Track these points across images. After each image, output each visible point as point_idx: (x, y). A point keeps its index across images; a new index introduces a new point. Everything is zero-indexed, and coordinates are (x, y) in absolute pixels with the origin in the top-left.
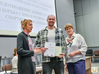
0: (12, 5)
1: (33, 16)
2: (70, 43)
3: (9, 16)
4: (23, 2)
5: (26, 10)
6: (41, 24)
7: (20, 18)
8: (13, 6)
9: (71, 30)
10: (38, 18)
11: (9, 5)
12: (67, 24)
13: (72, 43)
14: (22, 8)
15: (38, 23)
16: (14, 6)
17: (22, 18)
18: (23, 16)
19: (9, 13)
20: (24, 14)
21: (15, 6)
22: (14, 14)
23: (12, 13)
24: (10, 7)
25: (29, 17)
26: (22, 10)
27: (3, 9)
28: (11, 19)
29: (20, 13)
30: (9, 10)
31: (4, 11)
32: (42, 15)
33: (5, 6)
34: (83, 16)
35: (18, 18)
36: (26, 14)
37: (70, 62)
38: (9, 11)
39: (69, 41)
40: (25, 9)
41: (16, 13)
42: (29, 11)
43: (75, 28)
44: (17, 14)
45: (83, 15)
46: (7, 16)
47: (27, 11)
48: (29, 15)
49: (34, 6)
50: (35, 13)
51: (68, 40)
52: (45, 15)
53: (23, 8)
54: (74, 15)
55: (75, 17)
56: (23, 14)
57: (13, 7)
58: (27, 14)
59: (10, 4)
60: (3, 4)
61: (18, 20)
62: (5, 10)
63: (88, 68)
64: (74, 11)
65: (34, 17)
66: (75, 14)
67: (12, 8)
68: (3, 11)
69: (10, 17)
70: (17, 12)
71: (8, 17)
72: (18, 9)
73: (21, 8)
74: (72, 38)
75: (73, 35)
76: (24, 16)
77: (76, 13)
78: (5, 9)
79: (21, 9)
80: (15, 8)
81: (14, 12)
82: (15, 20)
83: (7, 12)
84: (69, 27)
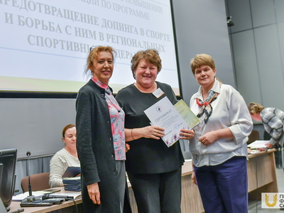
0: (45, 5)
1: (105, 37)
3: (37, 37)
5: (85, 18)
6: (129, 57)
7: (69, 43)
8: (47, 8)
9: (208, 73)
10: (120, 40)
11: (37, 6)
12: (198, 56)
13: (211, 112)
14: (73, 14)
15: (122, 54)
16: (51, 10)
17: (75, 43)
18: (76, 35)
19: (36, 27)
20: (81, 30)
21: (53, 7)
22: (50, 30)
23: (47, 29)
24: (40, 11)
25: (95, 38)
26: (74, 18)
27: (19, 17)
28: (42, 45)
29: (68, 28)
30: (36, 20)
31: (22, 23)
32: (133, 31)
33: (25, 8)
34: (255, 30)
35: (62, 41)
36: (86, 31)
37: (205, 166)
38: (36, 23)
40: (83, 16)
41: (56, 27)
42: (95, 21)
43: (231, 67)
44: (58, 31)
45: (253, 29)
46: (31, 37)
47: (87, 21)
48: (94, 32)
49: (109, 6)
50: (110, 26)
51: (200, 103)
52: (142, 31)
53: (75, 13)
55: (231, 34)
56: (78, 30)
57: (48, 12)
58: (90, 31)
59: (40, 4)
60: (19, 3)
61: (63, 48)
62: (24, 21)
64: (228, 18)
65: (110, 40)
66: (230, 25)
67: (46, 13)
68: (20, 24)
69: (40, 39)
70: (58, 26)
71: (33, 40)
73: (72, 12)
74: (210, 96)
75: (213, 89)
76: (80, 36)
77: (234, 23)
78: (25, 18)
80: (53, 14)
81: (52, 25)
82: (55, 47)
83: (32, 26)
84: (204, 64)
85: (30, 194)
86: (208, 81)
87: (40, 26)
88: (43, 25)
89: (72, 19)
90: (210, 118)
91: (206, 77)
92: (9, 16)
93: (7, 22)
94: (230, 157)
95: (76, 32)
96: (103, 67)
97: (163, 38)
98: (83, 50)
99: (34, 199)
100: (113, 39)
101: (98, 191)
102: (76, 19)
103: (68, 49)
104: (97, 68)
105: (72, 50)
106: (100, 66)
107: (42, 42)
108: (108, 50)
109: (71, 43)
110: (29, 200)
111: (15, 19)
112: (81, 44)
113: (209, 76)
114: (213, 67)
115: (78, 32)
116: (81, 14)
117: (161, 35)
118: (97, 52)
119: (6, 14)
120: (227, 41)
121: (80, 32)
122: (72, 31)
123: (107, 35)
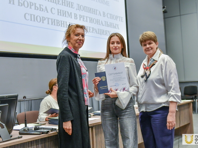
1: (78, 17)
3: (31, 15)
5: (65, 3)
6: (94, 31)
7: (53, 20)
10: (88, 19)
12: (144, 33)
15: (90, 30)
17: (57, 20)
18: (58, 14)
19: (31, 8)
22: (40, 10)
23: (38, 9)
25: (71, 18)
26: (57, 3)
28: (34, 21)
29: (53, 9)
30: (30, 3)
32: (98, 14)
34: (181, 17)
35: (48, 19)
36: (65, 12)
38: (30, 5)
40: (64, 1)
41: (44, 9)
42: (72, 5)
43: (164, 42)
44: (46, 11)
45: (180, 15)
46: (27, 15)
47: (66, 5)
48: (71, 13)
50: (82, 9)
51: (145, 67)
52: (104, 13)
55: (165, 18)
56: (59, 11)
58: (68, 12)
61: (48, 23)
62: (22, 3)
63: (186, 123)
64: (164, 7)
65: (82, 19)
66: (165, 12)
68: (19, 5)
69: (33, 16)
70: (46, 8)
71: (28, 17)
74: (151, 62)
76: (61, 15)
77: (167, 11)
78: (23, 1)
81: (41, 6)
82: (43, 22)
83: (28, 7)
85: (26, 126)
86: (151, 52)
87: (33, 7)
88: (35, 7)
89: (56, 3)
93: (10, 3)
94: (160, 107)
96: (78, 39)
97: (118, 19)
98: (63, 25)
99: (28, 129)
100: (83, 19)
101: (71, 128)
102: (58, 4)
103: (52, 24)
104: (74, 39)
105: (55, 25)
106: (76, 38)
107: (34, 18)
109: (54, 20)
110: (24, 130)
112: (61, 21)
113: (152, 48)
115: (60, 12)
117: (117, 17)
118: (75, 28)
120: (162, 23)
121: (61, 12)
122: (55, 11)
123: (80, 15)
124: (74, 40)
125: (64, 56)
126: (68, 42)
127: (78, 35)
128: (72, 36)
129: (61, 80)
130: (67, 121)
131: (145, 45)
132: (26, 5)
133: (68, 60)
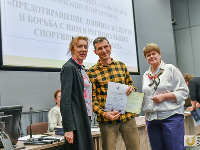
0: (47, 9)
1: (87, 31)
2: (154, 82)
3: (41, 31)
4: (69, 3)
7: (63, 35)
8: (48, 11)
9: (156, 56)
10: (97, 33)
11: (42, 10)
13: (159, 83)
14: (66, 15)
16: (51, 12)
17: (67, 35)
18: (68, 30)
19: (41, 24)
20: (71, 27)
21: (52, 11)
22: (50, 26)
23: (48, 25)
24: (44, 13)
25: (80, 32)
27: (29, 17)
28: (44, 36)
29: (62, 25)
30: (40, 19)
31: (31, 20)
32: (107, 28)
33: (34, 11)
34: (192, 28)
35: (58, 34)
36: (75, 27)
37: (155, 120)
38: (41, 21)
39: (154, 79)
40: (73, 17)
41: (54, 24)
42: (81, 20)
44: (56, 27)
45: (190, 27)
46: (37, 31)
47: (75, 20)
48: (80, 28)
49: (91, 11)
51: (151, 77)
52: (113, 27)
54: (171, 27)
55: (175, 31)
56: (69, 26)
57: (49, 14)
58: (77, 27)
59: (43, 8)
60: (29, 7)
61: (58, 38)
62: (33, 19)
64: (173, 20)
65: (91, 33)
66: (174, 25)
67: (47, 14)
68: (29, 22)
69: (43, 32)
70: (56, 23)
71: (38, 33)
72: (59, 16)
73: (65, 14)
75: (160, 67)
76: (70, 30)
77: (177, 23)
78: (33, 17)
79: (64, 16)
80: (52, 15)
81: (51, 22)
82: (53, 37)
83: (38, 23)
84: (153, 51)
85: (31, 137)
86: (155, 62)
87: (43, 23)
88: (45, 23)
89: (65, 18)
90: (159, 86)
91: (154, 59)
92: (22, 16)
93: (21, 20)
94: (173, 114)
95: (68, 27)
96: (81, 51)
97: (127, 32)
100: (93, 33)
102: (68, 19)
103: (62, 39)
105: (64, 39)
106: (80, 50)
107: (44, 34)
108: (85, 39)
109: (64, 35)
110: (30, 141)
111: (27, 18)
113: (156, 59)
114: (159, 52)
116: (71, 16)
117: (126, 31)
118: (78, 40)
119: (20, 15)
120: (172, 35)
121: (70, 28)
122: (65, 27)
123: (89, 30)
124: (78, 52)
125: (68, 68)
126: (73, 54)
127: (81, 47)
128: (76, 48)
129: (65, 90)
130: (69, 131)
131: (150, 56)
132: (36, 21)
133: (71, 71)
